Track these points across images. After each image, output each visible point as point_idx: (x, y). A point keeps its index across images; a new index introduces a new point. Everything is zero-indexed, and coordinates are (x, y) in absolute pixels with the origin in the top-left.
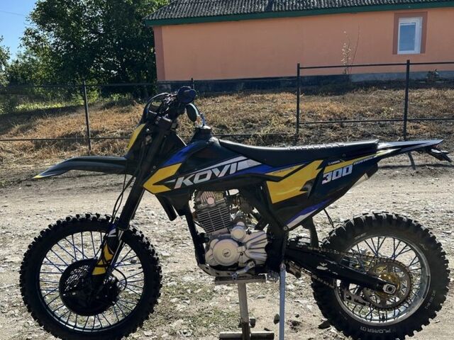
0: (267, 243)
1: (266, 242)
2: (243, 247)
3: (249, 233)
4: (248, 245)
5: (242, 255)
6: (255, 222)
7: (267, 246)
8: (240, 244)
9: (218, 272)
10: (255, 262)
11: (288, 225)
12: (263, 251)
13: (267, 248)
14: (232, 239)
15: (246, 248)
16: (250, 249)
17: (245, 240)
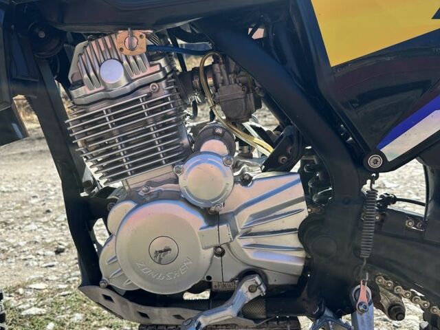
0: (304, 214)
1: (303, 212)
2: (224, 229)
3: (245, 181)
4: (242, 220)
5: (222, 254)
6: (263, 149)
7: (305, 224)
8: (213, 217)
9: (144, 309)
10: (264, 279)
11: (384, 150)
12: (292, 240)
13: (303, 232)
14: (186, 201)
15: (235, 233)
16: (247, 234)
17: (230, 206)
